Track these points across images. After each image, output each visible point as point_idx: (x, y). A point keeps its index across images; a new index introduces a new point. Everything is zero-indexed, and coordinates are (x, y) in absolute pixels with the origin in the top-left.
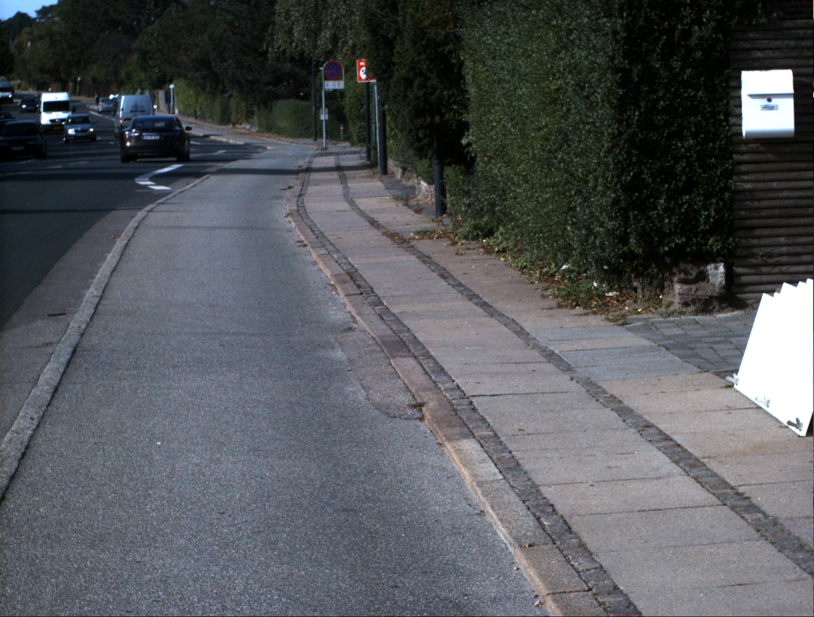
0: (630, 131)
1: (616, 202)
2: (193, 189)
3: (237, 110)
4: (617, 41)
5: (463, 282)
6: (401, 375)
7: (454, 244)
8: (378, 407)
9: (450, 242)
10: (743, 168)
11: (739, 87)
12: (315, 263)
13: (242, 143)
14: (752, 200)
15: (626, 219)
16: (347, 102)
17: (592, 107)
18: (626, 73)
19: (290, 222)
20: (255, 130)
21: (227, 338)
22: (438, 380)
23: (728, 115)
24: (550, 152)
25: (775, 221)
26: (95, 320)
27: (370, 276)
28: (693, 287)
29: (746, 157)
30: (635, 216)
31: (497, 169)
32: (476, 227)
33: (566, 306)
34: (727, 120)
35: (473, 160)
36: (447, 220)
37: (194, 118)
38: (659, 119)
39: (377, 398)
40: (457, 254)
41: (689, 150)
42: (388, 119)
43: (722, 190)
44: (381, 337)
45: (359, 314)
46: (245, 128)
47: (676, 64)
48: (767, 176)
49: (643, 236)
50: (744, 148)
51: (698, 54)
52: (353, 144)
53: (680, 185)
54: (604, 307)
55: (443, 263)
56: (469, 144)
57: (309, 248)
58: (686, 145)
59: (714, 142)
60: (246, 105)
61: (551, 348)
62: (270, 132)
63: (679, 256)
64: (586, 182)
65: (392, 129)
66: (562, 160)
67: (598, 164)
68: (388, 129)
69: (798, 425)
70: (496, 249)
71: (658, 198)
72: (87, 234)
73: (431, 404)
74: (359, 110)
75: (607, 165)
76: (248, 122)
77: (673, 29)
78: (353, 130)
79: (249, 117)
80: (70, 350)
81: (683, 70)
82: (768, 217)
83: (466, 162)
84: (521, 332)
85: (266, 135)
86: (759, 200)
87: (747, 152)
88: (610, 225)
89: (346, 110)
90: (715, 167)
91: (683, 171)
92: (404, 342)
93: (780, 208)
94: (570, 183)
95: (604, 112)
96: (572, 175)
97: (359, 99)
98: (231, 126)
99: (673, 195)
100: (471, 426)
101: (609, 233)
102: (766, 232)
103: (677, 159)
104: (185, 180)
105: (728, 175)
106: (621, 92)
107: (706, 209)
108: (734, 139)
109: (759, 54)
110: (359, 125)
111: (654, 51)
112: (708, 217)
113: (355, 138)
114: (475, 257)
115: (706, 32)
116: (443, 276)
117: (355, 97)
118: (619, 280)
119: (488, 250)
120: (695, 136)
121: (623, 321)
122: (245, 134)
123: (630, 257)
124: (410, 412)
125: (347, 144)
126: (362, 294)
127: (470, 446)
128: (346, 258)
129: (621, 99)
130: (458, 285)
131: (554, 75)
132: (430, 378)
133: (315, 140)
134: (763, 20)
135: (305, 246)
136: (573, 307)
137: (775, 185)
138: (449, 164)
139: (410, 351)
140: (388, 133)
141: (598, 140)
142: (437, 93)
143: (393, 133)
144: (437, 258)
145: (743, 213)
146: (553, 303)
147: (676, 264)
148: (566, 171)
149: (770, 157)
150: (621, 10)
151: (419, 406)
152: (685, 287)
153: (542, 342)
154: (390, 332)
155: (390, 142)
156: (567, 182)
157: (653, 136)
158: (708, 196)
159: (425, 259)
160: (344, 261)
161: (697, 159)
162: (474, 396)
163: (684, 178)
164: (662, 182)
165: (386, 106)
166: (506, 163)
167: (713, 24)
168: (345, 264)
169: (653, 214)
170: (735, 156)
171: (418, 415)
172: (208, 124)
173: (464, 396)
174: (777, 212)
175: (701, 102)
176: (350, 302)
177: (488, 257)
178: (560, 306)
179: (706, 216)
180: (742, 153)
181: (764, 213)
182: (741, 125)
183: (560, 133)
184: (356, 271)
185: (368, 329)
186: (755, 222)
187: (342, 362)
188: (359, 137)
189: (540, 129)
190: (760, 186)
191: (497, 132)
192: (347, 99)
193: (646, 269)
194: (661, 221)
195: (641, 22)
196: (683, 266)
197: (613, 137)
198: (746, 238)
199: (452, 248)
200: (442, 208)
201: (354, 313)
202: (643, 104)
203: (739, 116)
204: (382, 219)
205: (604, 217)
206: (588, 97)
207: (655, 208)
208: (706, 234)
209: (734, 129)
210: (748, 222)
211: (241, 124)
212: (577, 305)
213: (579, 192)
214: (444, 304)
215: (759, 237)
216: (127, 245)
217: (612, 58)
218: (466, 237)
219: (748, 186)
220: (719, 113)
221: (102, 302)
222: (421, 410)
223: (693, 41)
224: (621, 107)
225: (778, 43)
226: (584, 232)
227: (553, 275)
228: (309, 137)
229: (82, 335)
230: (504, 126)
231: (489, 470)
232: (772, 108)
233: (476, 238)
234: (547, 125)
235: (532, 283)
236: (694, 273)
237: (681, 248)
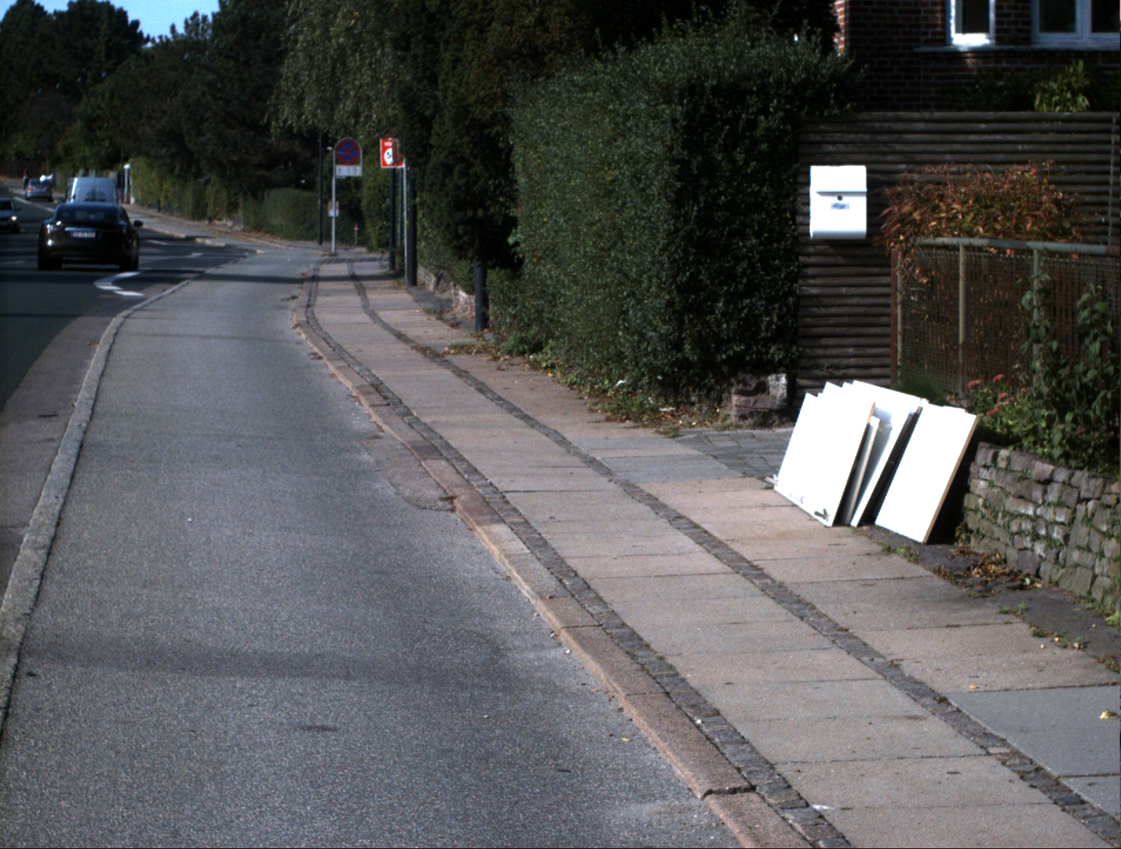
0: (688, 227)
1: (670, 304)
2: (173, 295)
3: (216, 199)
4: (676, 130)
5: (503, 397)
6: (432, 474)
7: (496, 359)
8: (408, 500)
9: (490, 357)
10: (810, 271)
11: (808, 184)
12: (333, 376)
13: (223, 244)
14: (818, 306)
15: (681, 323)
16: (365, 194)
17: (648, 201)
18: (685, 164)
19: (300, 334)
20: (238, 228)
21: (243, 440)
22: (471, 478)
23: (795, 213)
24: (603, 249)
25: (844, 330)
26: (95, 420)
27: (397, 388)
28: (752, 399)
29: (813, 260)
30: (691, 321)
31: (547, 270)
32: (522, 341)
33: (615, 420)
34: (793, 219)
35: (521, 261)
36: (489, 336)
37: (156, 210)
38: (719, 215)
39: (407, 493)
40: (499, 369)
41: (751, 250)
42: (420, 215)
43: (786, 295)
44: (409, 442)
45: (386, 423)
46: (225, 225)
47: (740, 156)
48: (836, 281)
49: (699, 342)
50: (811, 250)
51: (764, 146)
52: (371, 250)
53: (741, 288)
54: (655, 419)
55: (481, 378)
56: (517, 244)
57: (325, 360)
58: (748, 244)
59: (779, 241)
60: (229, 195)
61: (593, 455)
62: (258, 231)
63: (737, 364)
64: (640, 283)
65: (424, 228)
66: (616, 259)
67: (653, 263)
68: (419, 228)
69: (825, 515)
70: (544, 365)
71: (717, 301)
72: (56, 340)
73: (463, 498)
74: (380, 205)
75: (662, 264)
76: (230, 218)
77: (736, 118)
78: (372, 231)
79: (232, 211)
80: (77, 444)
81: (747, 163)
82: (835, 326)
83: (511, 263)
84: (562, 441)
85: (254, 234)
86: (826, 306)
87: (815, 254)
88: (663, 329)
89: (364, 203)
90: (779, 269)
91: (744, 273)
92: (436, 448)
93: (849, 315)
94: (623, 284)
95: (660, 207)
96: (625, 275)
97: (380, 191)
98: (207, 222)
99: (732, 298)
100: (502, 515)
101: (662, 338)
102: (832, 341)
103: (738, 260)
104: (159, 286)
105: (793, 278)
106: (678, 185)
107: (768, 314)
108: (801, 239)
109: (831, 148)
110: (380, 224)
111: (715, 141)
112: (770, 323)
113: (375, 242)
114: (519, 373)
115: (773, 123)
116: (481, 391)
117: (375, 187)
118: (677, 394)
119: (535, 366)
120: (758, 236)
121: (675, 434)
122: (226, 233)
123: (684, 365)
124: (440, 504)
125: (364, 249)
126: (388, 405)
127: (501, 530)
128: (369, 371)
129: (679, 192)
130: (498, 399)
131: (610, 165)
132: (463, 477)
133: (321, 243)
134: (836, 111)
135: (320, 358)
136: (623, 421)
137: (844, 290)
138: (493, 267)
139: (441, 455)
140: (419, 233)
141: (653, 236)
142: (481, 182)
143: (425, 233)
144: (474, 372)
145: (808, 320)
146: (600, 416)
147: (734, 373)
148: (620, 271)
149: (840, 260)
150: (681, 96)
151: (451, 499)
152: (743, 399)
153: (583, 450)
154: (421, 439)
155: (421, 245)
156: (621, 283)
157: (713, 233)
158: (770, 301)
159: (461, 373)
160: (367, 373)
161: (760, 261)
162: (507, 492)
163: (744, 281)
164: (721, 284)
165: (418, 199)
166: (556, 264)
167: (781, 114)
168: (369, 376)
169: (710, 318)
170: (801, 259)
171: (449, 506)
172: (175, 219)
173: (496, 490)
174: (846, 320)
175: (766, 198)
176: (376, 412)
177: (534, 373)
178: (608, 420)
179: (769, 322)
180: (809, 255)
181: (832, 321)
182: (808, 225)
183: (614, 229)
184: (382, 383)
185: (396, 436)
186: (821, 330)
187: (369, 464)
188: (379, 241)
189: (592, 224)
190: (827, 291)
191: (548, 229)
192: (365, 190)
193: (703, 379)
194: (719, 326)
195: (703, 110)
196: (741, 376)
197: (669, 233)
198: (811, 347)
199: (493, 364)
200: (483, 321)
201: (380, 422)
202: (702, 199)
203: (807, 214)
204: (411, 332)
205: (657, 322)
206: (643, 190)
207: (713, 312)
208: (767, 342)
209: (801, 228)
210: (814, 330)
211: (220, 219)
212: (627, 419)
213: (632, 294)
214: (480, 416)
215: (826, 347)
216: (110, 351)
217: (671, 148)
218: (510, 353)
219: (814, 291)
220: (785, 211)
221: (97, 404)
222: (452, 503)
223: (759, 132)
224: (678, 201)
225: (852, 137)
226: (636, 338)
227: (605, 391)
228: (312, 239)
229: (85, 432)
230: (556, 221)
231: (518, 546)
232: (842, 207)
233: (522, 353)
234: (600, 220)
235: (581, 398)
236: (753, 384)
237: (740, 356)
